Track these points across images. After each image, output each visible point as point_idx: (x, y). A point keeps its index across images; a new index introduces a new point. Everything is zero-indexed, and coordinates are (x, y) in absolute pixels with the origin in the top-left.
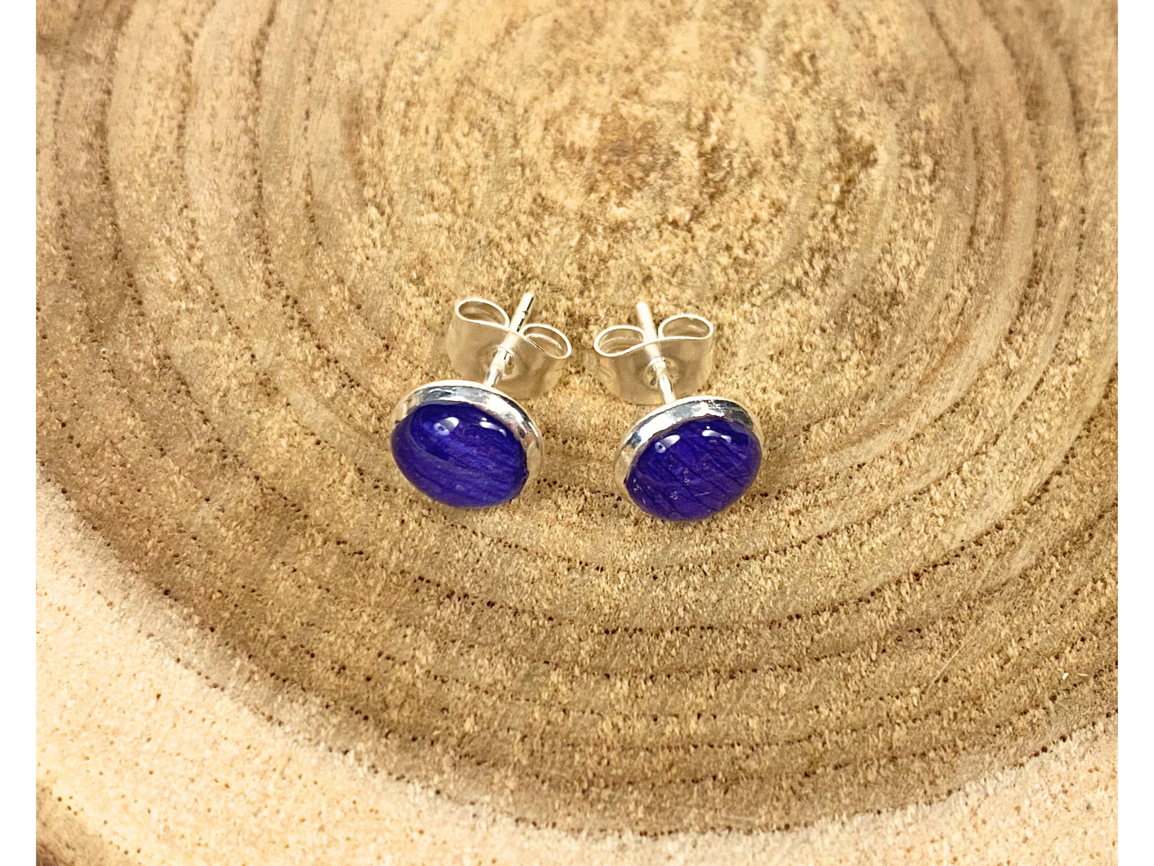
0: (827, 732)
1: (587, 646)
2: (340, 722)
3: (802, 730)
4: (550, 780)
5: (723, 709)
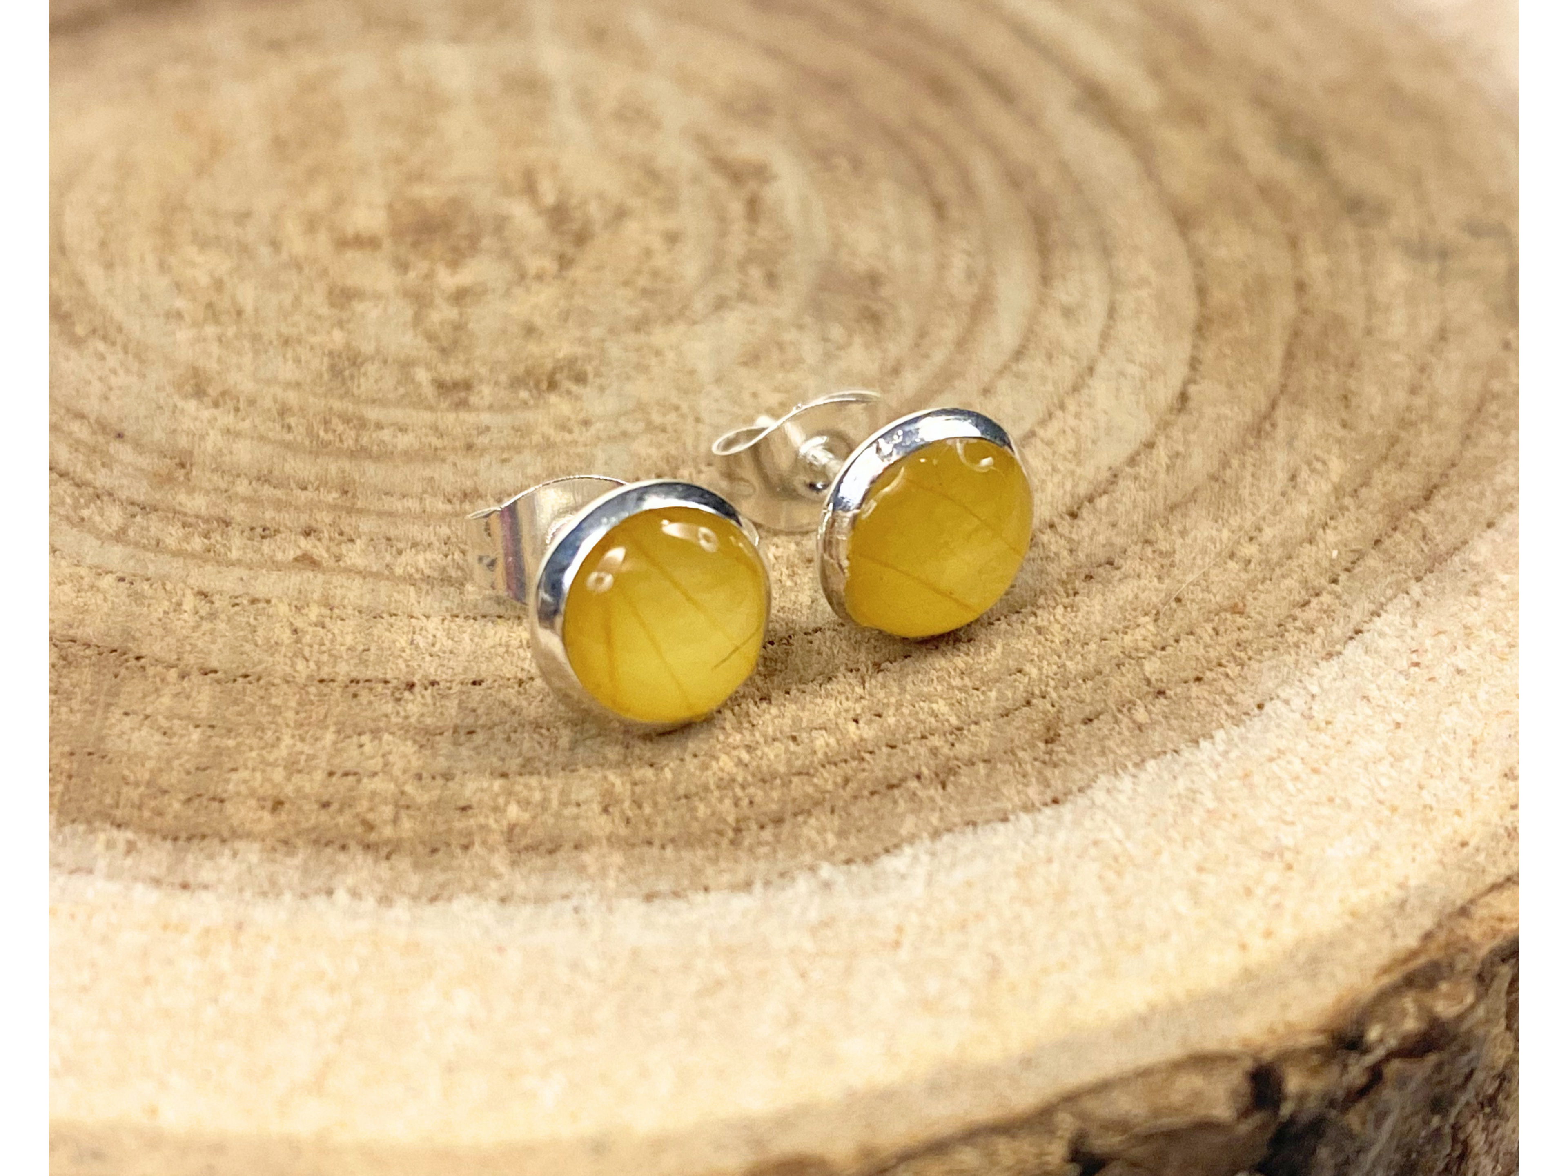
2: (305, 862)
4: (673, 840)
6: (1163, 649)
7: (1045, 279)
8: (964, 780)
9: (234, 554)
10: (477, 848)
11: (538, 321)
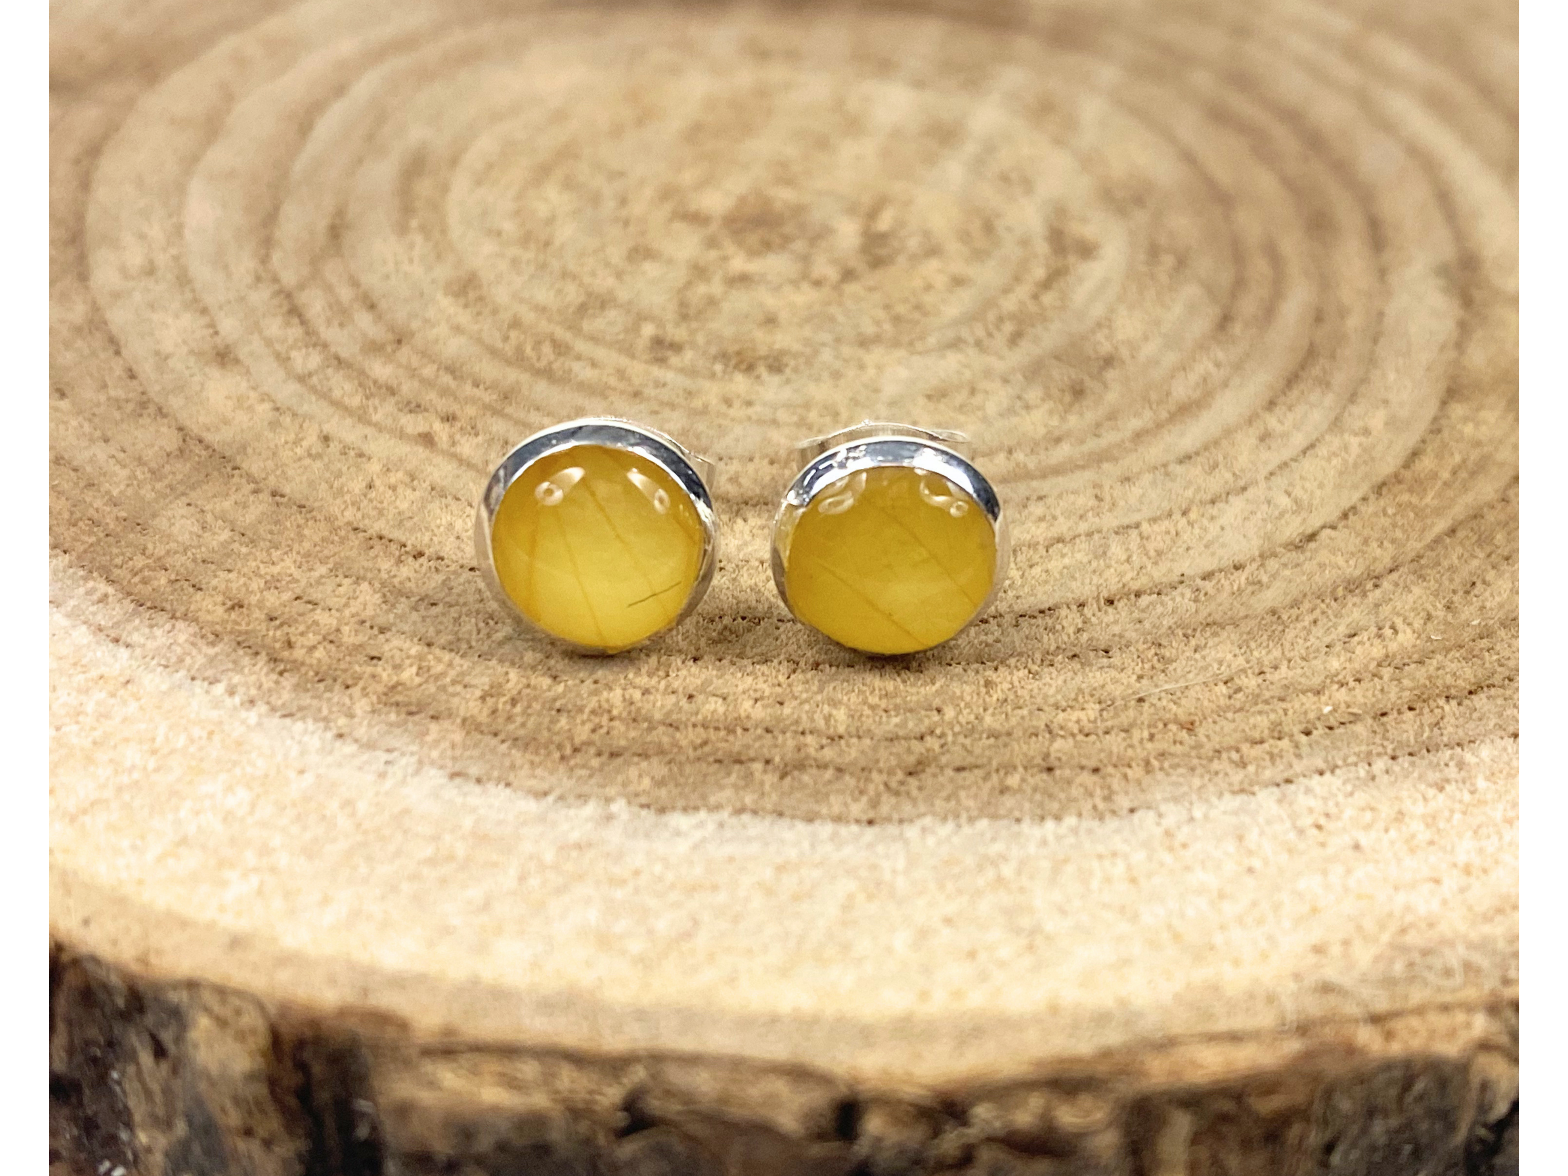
3: (912, 729)
4: (515, 739)
5: (795, 698)
6: (1087, 735)
7: (1271, 404)
8: (806, 778)
9: (376, 418)
10: (356, 691)
11: (783, 316)
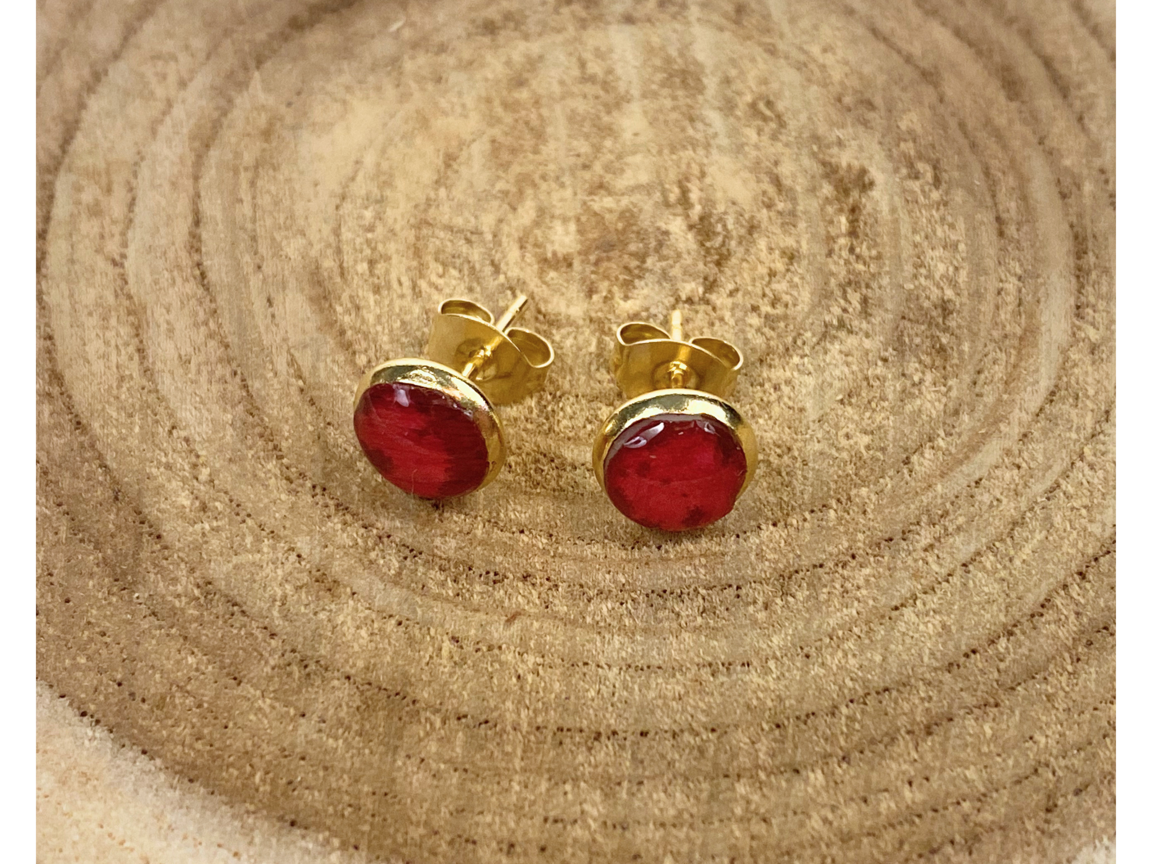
0: (1052, 759)
1: (763, 747)
3: (1025, 766)
5: (933, 769)
